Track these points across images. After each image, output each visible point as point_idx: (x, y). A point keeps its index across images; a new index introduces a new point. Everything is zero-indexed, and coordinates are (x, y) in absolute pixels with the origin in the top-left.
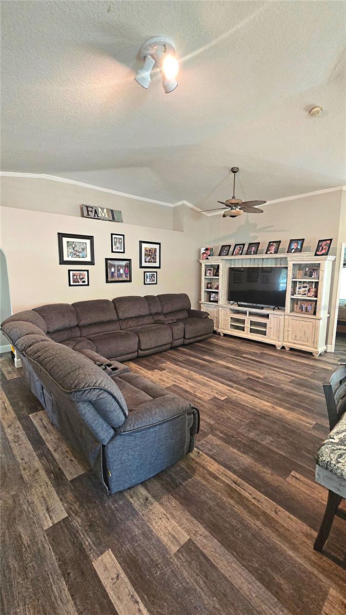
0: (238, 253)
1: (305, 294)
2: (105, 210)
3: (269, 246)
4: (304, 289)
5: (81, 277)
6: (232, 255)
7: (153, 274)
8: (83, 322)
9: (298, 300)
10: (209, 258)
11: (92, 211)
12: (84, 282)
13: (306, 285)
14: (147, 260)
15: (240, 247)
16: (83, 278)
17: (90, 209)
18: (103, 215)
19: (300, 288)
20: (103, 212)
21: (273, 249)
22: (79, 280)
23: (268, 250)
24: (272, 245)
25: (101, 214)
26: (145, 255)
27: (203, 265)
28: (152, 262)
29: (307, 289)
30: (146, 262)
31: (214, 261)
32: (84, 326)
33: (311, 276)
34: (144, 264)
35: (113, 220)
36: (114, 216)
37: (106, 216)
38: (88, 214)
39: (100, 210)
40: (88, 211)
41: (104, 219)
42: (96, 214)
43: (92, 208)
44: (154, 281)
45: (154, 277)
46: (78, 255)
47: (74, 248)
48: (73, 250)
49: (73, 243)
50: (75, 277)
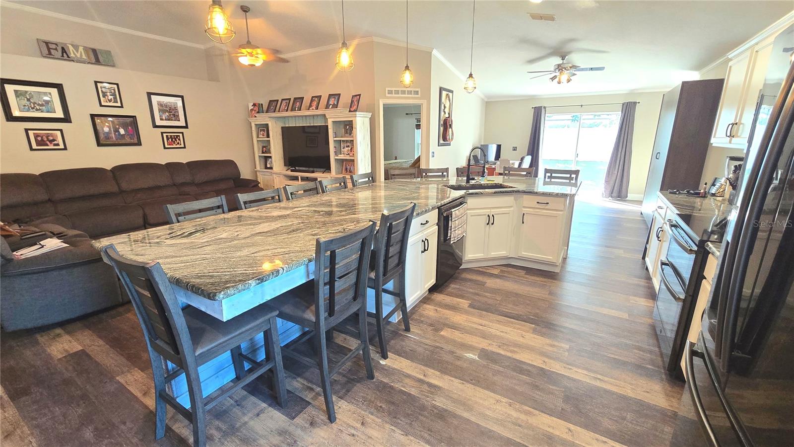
0: (284, 109)
1: (349, 154)
2: (81, 49)
3: (312, 101)
4: (347, 148)
5: (51, 138)
6: (279, 111)
7: (177, 136)
8: (59, 196)
9: (342, 161)
10: (257, 115)
11: (56, 49)
12: (58, 145)
13: (348, 144)
14: (164, 118)
15: (286, 103)
16: (54, 140)
17: (51, 46)
18: (78, 55)
19: (344, 148)
20: (77, 51)
21: (315, 103)
22: (48, 142)
23: (310, 106)
24: (314, 100)
25: (74, 54)
26: (160, 110)
27: (253, 125)
28: (172, 120)
29: (350, 148)
30: (161, 119)
31: (262, 119)
32: (62, 201)
33: (350, 134)
34: (159, 122)
35: (98, 62)
36: (97, 57)
37: (84, 57)
38: (50, 53)
39: (71, 48)
40: (49, 49)
41: (80, 61)
42: (64, 54)
43: (56, 44)
44: (181, 145)
45: (179, 140)
46: (40, 109)
47: (28, 100)
48: (28, 103)
49: (26, 92)
50: (39, 139)
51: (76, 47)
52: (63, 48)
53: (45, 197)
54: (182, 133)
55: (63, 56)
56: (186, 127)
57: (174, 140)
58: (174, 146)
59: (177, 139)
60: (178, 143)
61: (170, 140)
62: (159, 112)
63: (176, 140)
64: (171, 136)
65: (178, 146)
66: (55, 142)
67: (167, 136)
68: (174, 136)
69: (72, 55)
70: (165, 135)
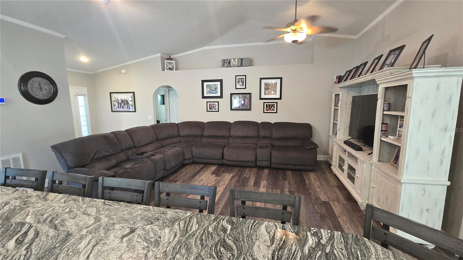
0: (350, 78)
2: (236, 60)
3: (372, 64)
5: (214, 106)
7: (273, 105)
11: (227, 63)
12: (216, 109)
15: (354, 71)
16: (215, 107)
17: (225, 61)
18: (234, 64)
20: (234, 61)
22: (213, 108)
24: (374, 63)
26: (265, 88)
30: (265, 94)
31: (338, 89)
32: (206, 136)
34: (263, 96)
35: (241, 65)
36: (242, 63)
37: (237, 64)
38: (224, 65)
39: (232, 60)
40: (224, 63)
41: (234, 66)
42: (229, 64)
43: (227, 60)
44: (274, 111)
45: (274, 107)
46: (213, 93)
47: (210, 89)
48: (210, 90)
49: (210, 85)
50: (210, 106)
51: (234, 59)
52: (229, 61)
53: (200, 134)
54: (277, 103)
55: (228, 65)
56: (280, 99)
57: (270, 107)
58: (270, 111)
59: (273, 107)
60: (273, 110)
61: (268, 107)
62: (265, 90)
63: (271, 107)
64: (269, 105)
65: (272, 111)
66: (215, 108)
67: (267, 105)
68: (271, 104)
69: (232, 64)
70: (265, 104)
